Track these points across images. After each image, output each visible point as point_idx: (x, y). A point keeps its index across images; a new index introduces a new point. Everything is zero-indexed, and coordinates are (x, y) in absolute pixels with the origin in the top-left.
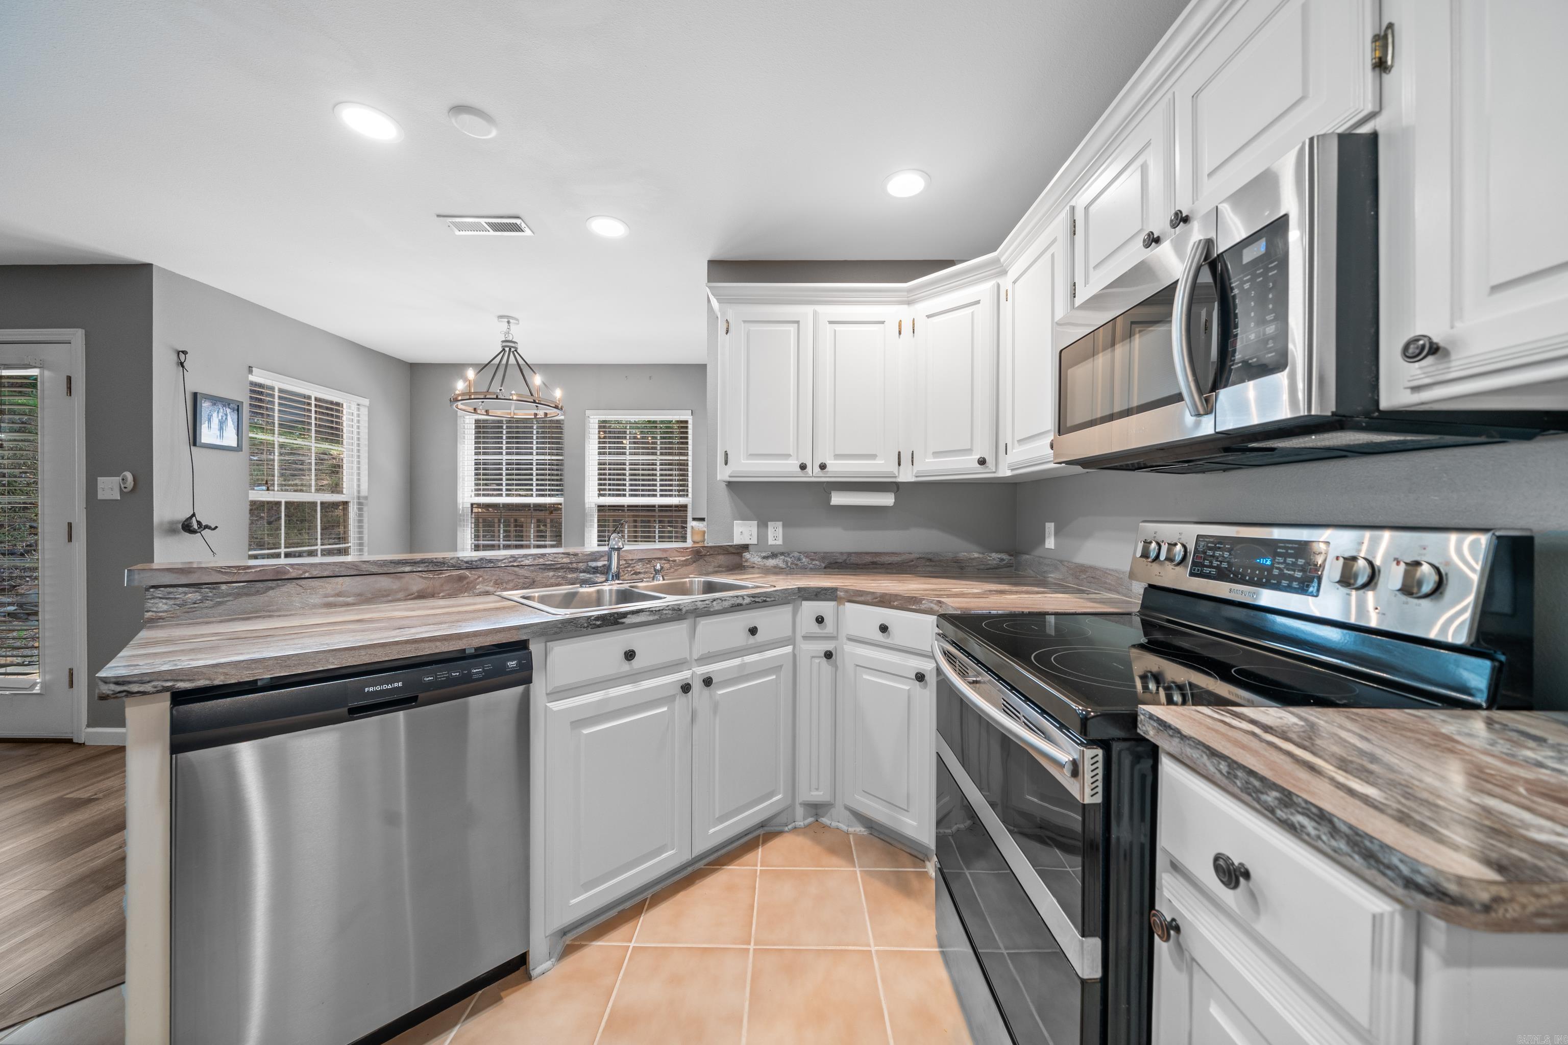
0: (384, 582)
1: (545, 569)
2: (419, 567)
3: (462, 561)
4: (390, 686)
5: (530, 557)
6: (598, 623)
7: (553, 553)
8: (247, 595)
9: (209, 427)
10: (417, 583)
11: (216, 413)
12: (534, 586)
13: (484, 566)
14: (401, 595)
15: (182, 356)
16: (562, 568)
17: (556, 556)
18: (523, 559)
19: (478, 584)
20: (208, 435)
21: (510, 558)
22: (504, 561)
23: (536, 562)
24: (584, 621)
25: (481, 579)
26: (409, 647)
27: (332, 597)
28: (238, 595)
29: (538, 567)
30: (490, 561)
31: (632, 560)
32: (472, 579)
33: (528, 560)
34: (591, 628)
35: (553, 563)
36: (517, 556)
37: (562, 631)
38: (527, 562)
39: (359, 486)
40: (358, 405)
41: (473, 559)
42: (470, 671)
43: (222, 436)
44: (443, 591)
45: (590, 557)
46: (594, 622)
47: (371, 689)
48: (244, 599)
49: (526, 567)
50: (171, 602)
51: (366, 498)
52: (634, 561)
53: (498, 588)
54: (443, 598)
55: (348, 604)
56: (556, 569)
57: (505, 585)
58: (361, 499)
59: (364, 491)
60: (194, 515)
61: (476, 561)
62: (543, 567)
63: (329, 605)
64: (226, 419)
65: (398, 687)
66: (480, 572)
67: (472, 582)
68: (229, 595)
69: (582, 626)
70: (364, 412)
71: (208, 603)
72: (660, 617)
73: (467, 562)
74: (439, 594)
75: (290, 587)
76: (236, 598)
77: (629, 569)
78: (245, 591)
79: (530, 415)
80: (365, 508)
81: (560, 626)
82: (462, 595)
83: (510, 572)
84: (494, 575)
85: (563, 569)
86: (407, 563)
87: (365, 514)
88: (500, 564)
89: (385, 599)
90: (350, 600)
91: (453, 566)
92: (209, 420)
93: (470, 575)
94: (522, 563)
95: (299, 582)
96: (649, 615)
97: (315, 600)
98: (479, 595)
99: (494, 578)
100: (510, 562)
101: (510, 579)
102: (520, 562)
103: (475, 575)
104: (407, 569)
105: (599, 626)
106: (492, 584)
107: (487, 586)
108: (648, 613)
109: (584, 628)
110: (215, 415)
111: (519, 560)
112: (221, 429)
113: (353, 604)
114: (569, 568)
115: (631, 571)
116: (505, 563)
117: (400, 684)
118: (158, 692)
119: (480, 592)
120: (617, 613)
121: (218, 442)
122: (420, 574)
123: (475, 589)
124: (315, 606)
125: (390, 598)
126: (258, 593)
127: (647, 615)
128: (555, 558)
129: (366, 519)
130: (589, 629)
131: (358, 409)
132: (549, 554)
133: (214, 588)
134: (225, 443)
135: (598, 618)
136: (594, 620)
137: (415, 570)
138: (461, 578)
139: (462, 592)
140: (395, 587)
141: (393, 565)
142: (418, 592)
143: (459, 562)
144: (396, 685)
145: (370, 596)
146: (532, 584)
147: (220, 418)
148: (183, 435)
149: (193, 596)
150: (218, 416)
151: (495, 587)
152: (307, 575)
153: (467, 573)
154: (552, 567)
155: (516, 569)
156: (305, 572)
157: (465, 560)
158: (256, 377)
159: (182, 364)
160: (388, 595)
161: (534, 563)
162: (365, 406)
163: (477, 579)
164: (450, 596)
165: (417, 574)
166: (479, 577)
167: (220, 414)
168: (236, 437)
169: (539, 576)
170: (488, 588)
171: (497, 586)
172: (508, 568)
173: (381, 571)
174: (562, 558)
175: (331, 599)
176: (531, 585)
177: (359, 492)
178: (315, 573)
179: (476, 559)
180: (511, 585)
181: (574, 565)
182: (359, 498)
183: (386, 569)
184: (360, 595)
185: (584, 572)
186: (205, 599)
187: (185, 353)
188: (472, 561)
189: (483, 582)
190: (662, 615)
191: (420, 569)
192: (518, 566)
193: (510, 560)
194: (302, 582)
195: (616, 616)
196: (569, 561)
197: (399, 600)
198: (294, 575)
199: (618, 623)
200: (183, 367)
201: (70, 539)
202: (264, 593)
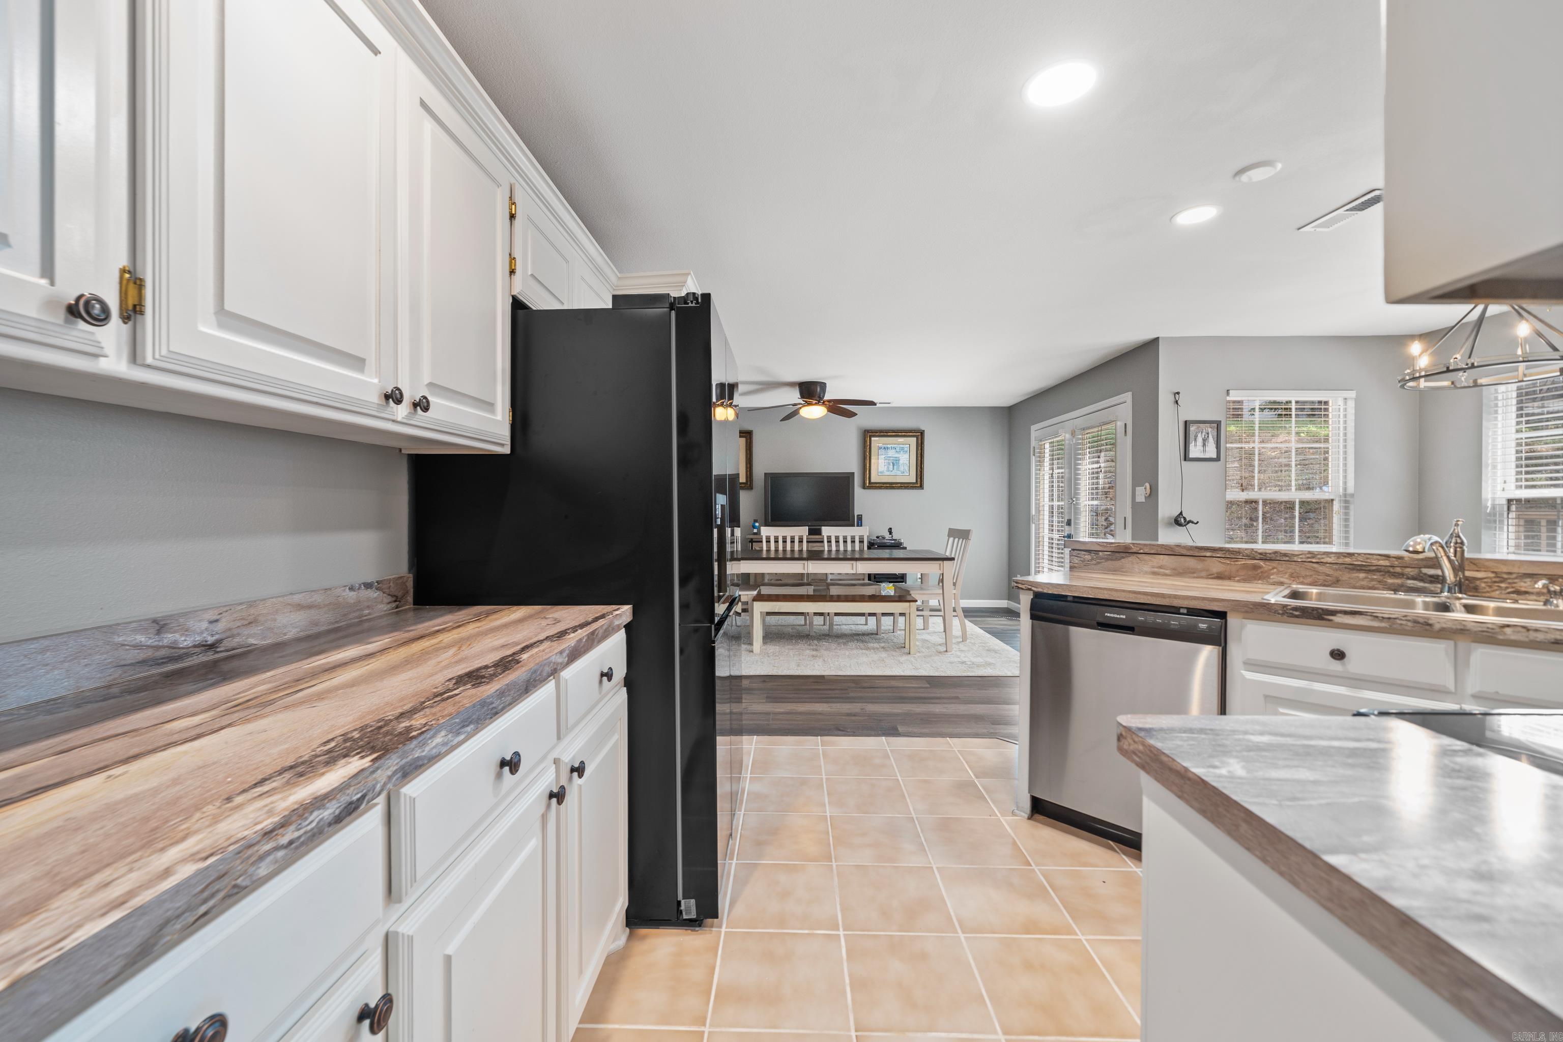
0: (1191, 563)
1: (1353, 569)
2: (1218, 553)
3: (1256, 552)
4: (1118, 616)
5: (1333, 555)
6: (1297, 613)
7: (1365, 554)
8: (1112, 560)
9: (1196, 445)
10: (1216, 566)
11: (1200, 434)
12: (1338, 586)
13: (1278, 558)
14: (1204, 574)
15: (1177, 396)
16: (1378, 571)
17: (1369, 556)
18: (1323, 556)
19: (1273, 574)
20: (1195, 451)
21: (1308, 554)
22: (1301, 556)
23: (1340, 561)
24: (1279, 608)
25: (1275, 570)
26: (1131, 595)
27: (1157, 568)
28: (1107, 560)
29: (1344, 566)
30: (1285, 555)
31: (1510, 573)
32: (1266, 569)
33: (1330, 558)
34: (1288, 616)
35: (1364, 564)
36: (1316, 553)
37: (1253, 612)
38: (1329, 560)
39: (1345, 483)
40: (1346, 399)
41: (1268, 552)
42: (1169, 622)
43: (1204, 451)
44: (1239, 576)
45: (1424, 563)
46: (1291, 611)
47: (1109, 615)
48: (1110, 562)
49: (1328, 565)
50: (1079, 559)
51: (1352, 495)
52: (1514, 576)
53: (1293, 581)
54: (1239, 581)
55: (1166, 575)
56: (1370, 571)
57: (1301, 579)
58: (1348, 496)
59: (1351, 489)
60: (1181, 513)
61: (1270, 554)
62: (1350, 566)
63: (1154, 573)
64: (1208, 437)
65: (1123, 618)
66: (1274, 564)
67: (1266, 572)
68: (1103, 558)
69: (1276, 612)
70: (1351, 404)
71: (1094, 562)
72: (1390, 626)
73: (1261, 554)
74: (1235, 577)
75: (1132, 558)
76: (1106, 561)
77: (1503, 585)
78: (1110, 557)
79: (1555, 371)
80: (1352, 507)
81: (1251, 607)
82: (1256, 582)
83: (1308, 567)
84: (1289, 568)
85: (1380, 572)
86: (1209, 549)
87: (1352, 513)
88: (1295, 559)
89: (1191, 575)
90: (1168, 572)
91: (1248, 556)
92: (1195, 440)
93: (1264, 566)
94: (1322, 560)
95: (1138, 555)
96: (1372, 620)
97: (1146, 568)
98: (1274, 584)
99: (1290, 571)
100: (1308, 558)
101: (1308, 574)
102: (1319, 559)
103: (1269, 566)
104: (1208, 554)
105: (1297, 616)
106: (1287, 576)
107: (1282, 577)
108: (1370, 618)
109: (1279, 614)
110: (1199, 435)
111: (1319, 556)
112: (1204, 445)
113: (1170, 575)
114: (1389, 572)
115: (1507, 588)
116: (1301, 558)
117: (1124, 617)
118: (1026, 590)
119: (1275, 582)
120: (1322, 609)
121: (1202, 456)
122: (1219, 559)
123: (1269, 578)
124: (1146, 573)
125: (1195, 575)
126: (1116, 559)
127: (1368, 619)
128: (1367, 558)
129: (1352, 519)
130: (1285, 617)
131: (1345, 403)
132: (1359, 554)
133: (1096, 554)
134: (1207, 456)
135: (1296, 609)
136: (1291, 609)
137: (1214, 555)
138: (1255, 567)
139: (1255, 579)
140: (1199, 567)
141: (1197, 550)
142: (1217, 573)
143: (1253, 553)
144: (1122, 616)
145: (1181, 571)
146: (1336, 583)
147: (1203, 436)
148: (1177, 453)
149: (1088, 557)
150: (1202, 436)
151: (1290, 579)
152: (1142, 551)
153: (1262, 563)
154: (1364, 568)
155: (1315, 565)
156: (1140, 549)
157: (1259, 551)
158: (1234, 396)
159: (1177, 402)
160: (1194, 573)
161: (1337, 562)
162: (1352, 399)
163: (1271, 570)
164: (1245, 580)
165: (1217, 559)
166: (1274, 568)
167: (1204, 434)
168: (1216, 450)
169: (1345, 576)
170: (1282, 580)
171: (1293, 579)
172: (1306, 563)
173: (1188, 554)
174: (1379, 560)
175: (1156, 570)
176: (1334, 583)
177: (1345, 489)
178: (1147, 551)
179: (1270, 552)
180: (1309, 580)
181: (1398, 570)
182: (1345, 495)
183: (1192, 552)
184: (1174, 569)
185: (1414, 578)
186: (1092, 559)
187: (1178, 393)
188: (1266, 553)
189: (1277, 574)
190: (1394, 624)
191: (1218, 555)
192: (1317, 563)
193: (1308, 556)
194: (1140, 556)
195: (1320, 611)
196: (1388, 564)
197: (1202, 577)
198: (1134, 550)
199: (1323, 619)
200: (1177, 403)
201: (1125, 529)
202: (1119, 560)
